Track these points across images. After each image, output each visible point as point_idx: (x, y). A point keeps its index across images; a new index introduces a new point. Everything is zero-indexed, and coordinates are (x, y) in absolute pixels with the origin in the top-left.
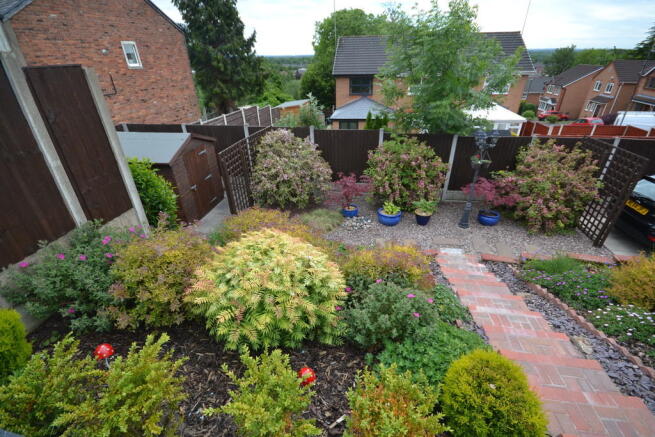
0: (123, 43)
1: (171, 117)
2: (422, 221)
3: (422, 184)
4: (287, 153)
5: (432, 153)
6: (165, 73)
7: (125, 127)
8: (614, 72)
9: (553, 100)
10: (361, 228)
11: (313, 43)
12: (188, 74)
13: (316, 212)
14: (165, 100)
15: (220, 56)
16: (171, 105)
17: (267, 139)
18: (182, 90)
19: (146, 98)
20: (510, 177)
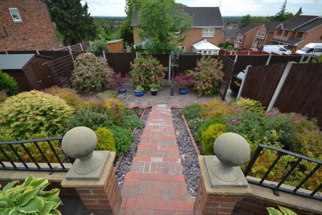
0: (10, 9)
1: (41, 48)
2: (154, 94)
3: (153, 77)
4: (88, 63)
5: (158, 62)
6: (36, 24)
7: (7, 53)
8: (265, 27)
9: (240, 41)
10: (125, 98)
11: (125, 10)
12: (50, 25)
13: (106, 92)
14: (37, 39)
15: (68, 16)
16: (41, 42)
17: (80, 57)
18: (47, 33)
19: (26, 38)
20: (192, 72)
